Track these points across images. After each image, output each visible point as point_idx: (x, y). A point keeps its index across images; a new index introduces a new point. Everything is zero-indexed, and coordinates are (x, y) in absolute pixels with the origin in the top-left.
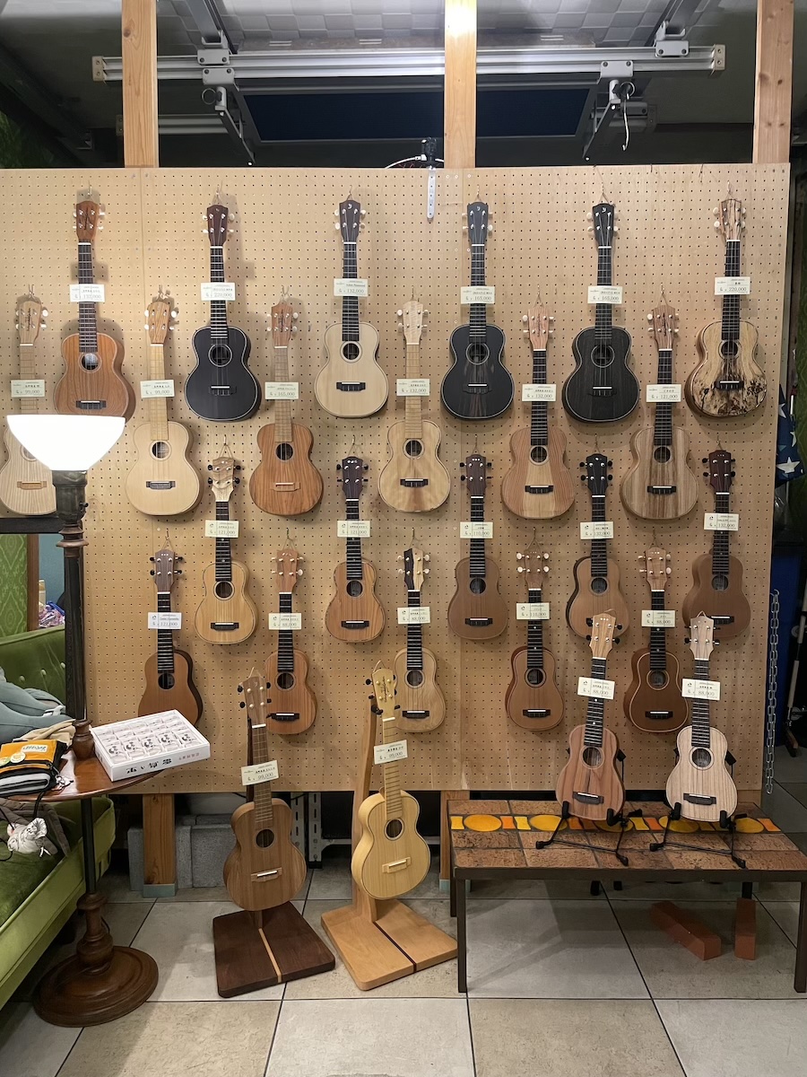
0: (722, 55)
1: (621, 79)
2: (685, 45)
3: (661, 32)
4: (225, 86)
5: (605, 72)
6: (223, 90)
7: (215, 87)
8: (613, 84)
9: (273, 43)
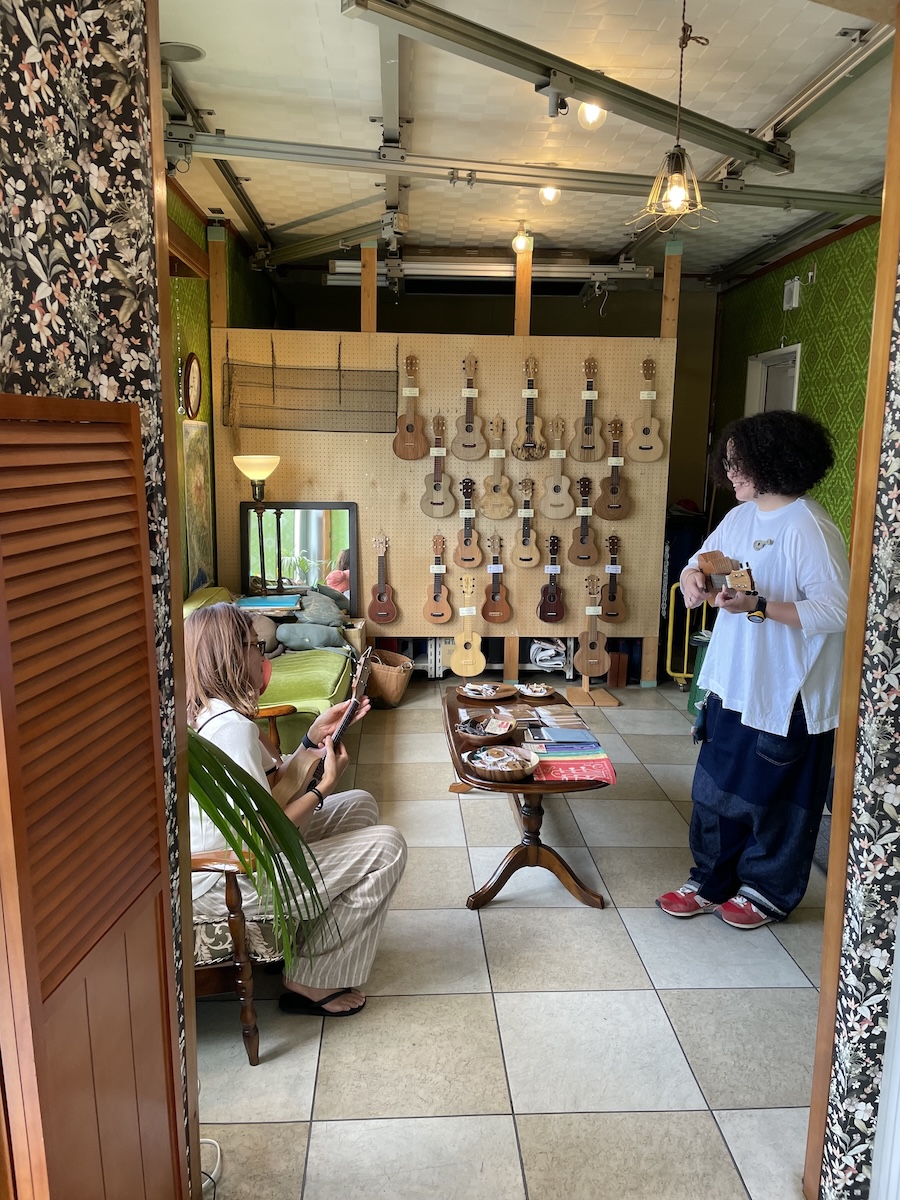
0: (652, 272)
1: (601, 282)
2: (634, 265)
3: (622, 257)
4: (399, 279)
5: (593, 278)
6: (396, 280)
7: (392, 278)
8: (597, 284)
9: (421, 251)
